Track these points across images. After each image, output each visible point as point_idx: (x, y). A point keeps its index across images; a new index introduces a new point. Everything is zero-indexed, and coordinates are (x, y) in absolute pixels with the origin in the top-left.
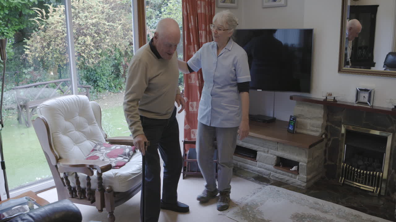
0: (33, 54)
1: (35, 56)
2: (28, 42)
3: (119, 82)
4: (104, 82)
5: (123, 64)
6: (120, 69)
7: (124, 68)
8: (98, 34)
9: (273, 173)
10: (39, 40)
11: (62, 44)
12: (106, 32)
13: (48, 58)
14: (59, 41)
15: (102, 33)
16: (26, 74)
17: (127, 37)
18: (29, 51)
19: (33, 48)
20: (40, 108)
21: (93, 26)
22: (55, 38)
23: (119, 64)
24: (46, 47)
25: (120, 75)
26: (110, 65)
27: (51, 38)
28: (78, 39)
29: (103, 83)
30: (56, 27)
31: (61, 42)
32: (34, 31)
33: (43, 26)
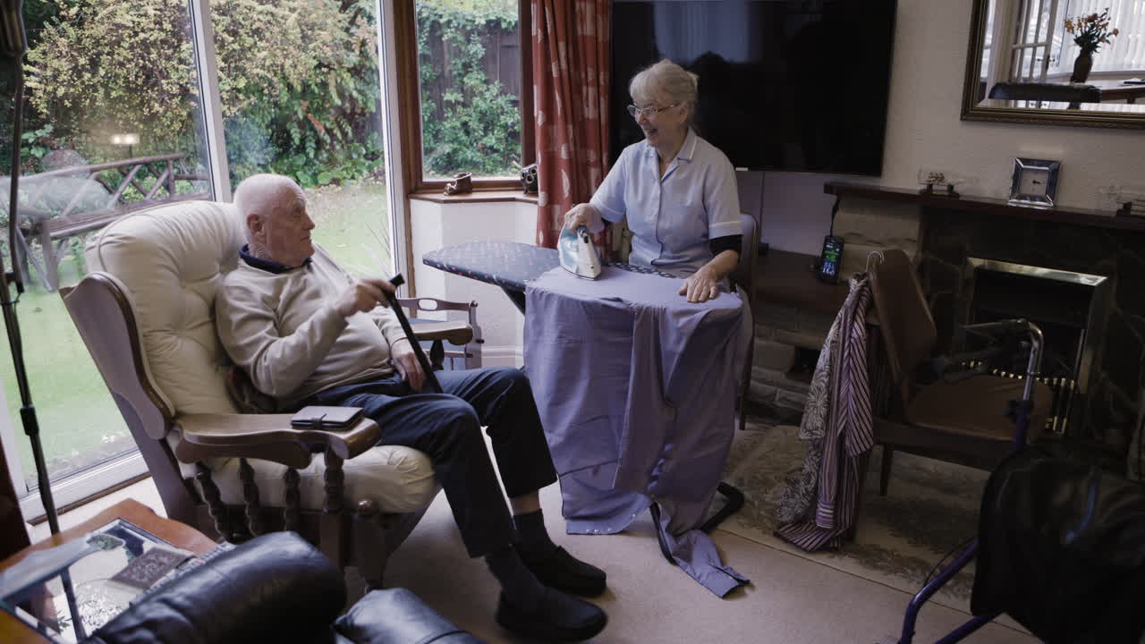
0: (50, 88)
1: (55, 93)
2: (32, 54)
3: (291, 165)
4: (251, 167)
5: (298, 118)
6: (292, 131)
7: (299, 127)
8: (235, 34)
9: (781, 393)
10: (65, 50)
11: (135, 60)
12: (257, 32)
13: (93, 100)
14: (123, 53)
15: (246, 33)
16: (30, 146)
17: (311, 46)
18: (36, 81)
19: (49, 73)
20: (100, 246)
21: (219, 14)
22: (111, 44)
23: (288, 119)
24: (87, 71)
25: (292, 146)
26: (263, 121)
27: (101, 45)
28: (179, 46)
29: (248, 169)
30: (113, 14)
31: (130, 57)
32: (46, 24)
33: (74, 11)
